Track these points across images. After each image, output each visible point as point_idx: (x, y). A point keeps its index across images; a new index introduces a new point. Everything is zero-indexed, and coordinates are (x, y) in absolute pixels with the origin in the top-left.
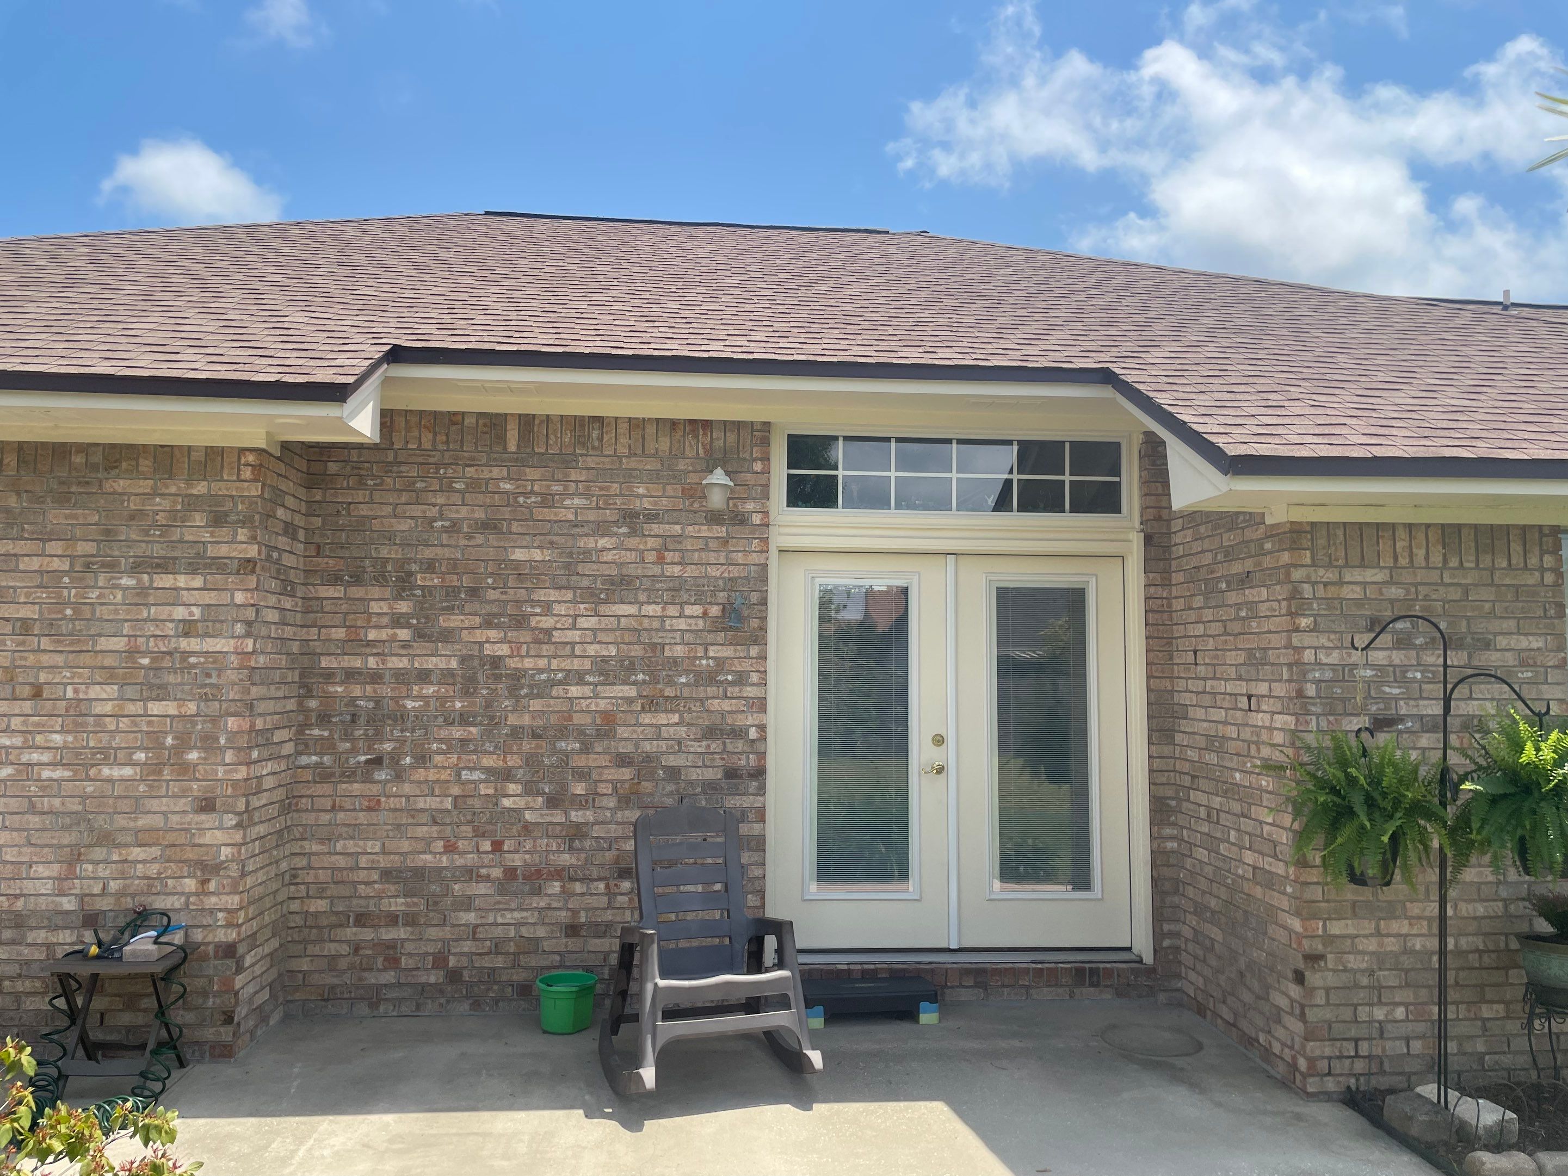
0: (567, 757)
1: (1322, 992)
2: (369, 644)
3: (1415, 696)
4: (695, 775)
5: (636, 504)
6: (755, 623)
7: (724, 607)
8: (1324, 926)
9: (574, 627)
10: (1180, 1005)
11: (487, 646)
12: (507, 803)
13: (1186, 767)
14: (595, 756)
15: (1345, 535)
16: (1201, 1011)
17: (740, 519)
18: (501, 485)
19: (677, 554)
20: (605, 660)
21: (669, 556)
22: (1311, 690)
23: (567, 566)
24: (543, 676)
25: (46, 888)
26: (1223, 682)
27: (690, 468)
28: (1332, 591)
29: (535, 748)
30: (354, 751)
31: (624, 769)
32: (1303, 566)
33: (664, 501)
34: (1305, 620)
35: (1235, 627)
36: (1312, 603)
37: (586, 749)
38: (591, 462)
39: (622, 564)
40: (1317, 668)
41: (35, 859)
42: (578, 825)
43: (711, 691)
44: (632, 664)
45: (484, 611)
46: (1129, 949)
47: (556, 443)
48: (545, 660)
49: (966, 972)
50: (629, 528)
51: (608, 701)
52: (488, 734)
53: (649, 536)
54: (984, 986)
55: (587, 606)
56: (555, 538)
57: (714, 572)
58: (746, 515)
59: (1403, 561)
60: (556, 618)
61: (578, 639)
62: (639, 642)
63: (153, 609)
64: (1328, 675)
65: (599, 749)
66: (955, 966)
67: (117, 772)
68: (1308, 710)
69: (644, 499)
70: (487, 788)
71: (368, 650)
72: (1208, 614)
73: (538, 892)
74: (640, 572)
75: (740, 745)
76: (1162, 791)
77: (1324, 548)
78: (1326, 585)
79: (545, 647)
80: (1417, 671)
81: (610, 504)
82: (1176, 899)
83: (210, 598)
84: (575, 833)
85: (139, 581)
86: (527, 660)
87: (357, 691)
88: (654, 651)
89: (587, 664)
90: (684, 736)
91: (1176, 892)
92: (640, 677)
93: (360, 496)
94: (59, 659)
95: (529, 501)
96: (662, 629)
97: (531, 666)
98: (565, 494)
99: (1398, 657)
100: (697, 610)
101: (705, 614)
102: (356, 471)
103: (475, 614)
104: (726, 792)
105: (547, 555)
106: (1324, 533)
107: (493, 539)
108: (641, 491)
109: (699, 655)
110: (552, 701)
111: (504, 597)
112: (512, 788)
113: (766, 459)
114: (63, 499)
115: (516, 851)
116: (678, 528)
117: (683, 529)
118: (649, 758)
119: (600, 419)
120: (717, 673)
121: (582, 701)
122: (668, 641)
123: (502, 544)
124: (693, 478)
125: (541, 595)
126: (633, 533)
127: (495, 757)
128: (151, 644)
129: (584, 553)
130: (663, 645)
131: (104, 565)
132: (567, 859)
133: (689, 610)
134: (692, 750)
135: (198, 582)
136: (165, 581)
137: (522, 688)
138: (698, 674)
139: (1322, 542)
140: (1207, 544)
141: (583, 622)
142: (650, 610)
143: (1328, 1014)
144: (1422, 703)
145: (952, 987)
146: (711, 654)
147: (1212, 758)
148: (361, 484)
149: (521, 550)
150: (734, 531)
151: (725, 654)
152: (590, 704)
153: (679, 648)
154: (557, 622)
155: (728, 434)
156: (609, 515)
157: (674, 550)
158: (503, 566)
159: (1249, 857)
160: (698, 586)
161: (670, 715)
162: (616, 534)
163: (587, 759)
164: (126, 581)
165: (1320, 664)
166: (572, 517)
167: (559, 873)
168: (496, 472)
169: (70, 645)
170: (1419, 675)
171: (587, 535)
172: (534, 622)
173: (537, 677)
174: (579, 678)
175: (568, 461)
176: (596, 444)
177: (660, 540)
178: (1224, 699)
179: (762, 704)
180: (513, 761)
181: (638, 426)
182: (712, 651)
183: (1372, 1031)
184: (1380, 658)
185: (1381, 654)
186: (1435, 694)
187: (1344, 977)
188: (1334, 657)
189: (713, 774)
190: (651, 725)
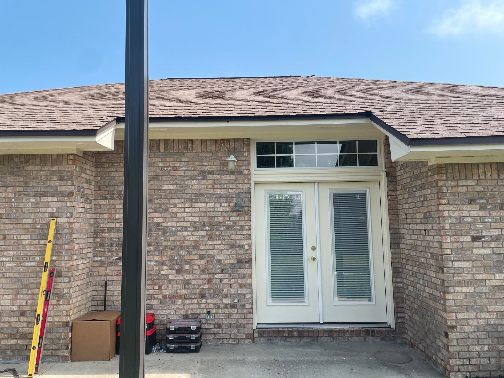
0: (183, 256)
1: (456, 340)
2: (116, 219)
3: (489, 228)
4: (227, 262)
5: (204, 168)
6: (246, 208)
7: (235, 203)
8: (456, 315)
9: (184, 212)
10: (406, 344)
11: (155, 219)
12: (163, 272)
13: (404, 256)
14: (192, 256)
15: (459, 168)
16: (413, 346)
17: (240, 172)
18: (159, 164)
19: (219, 185)
20: (195, 222)
21: (216, 186)
22: (447, 227)
23: (181, 191)
24: (174, 229)
25: (8, 303)
26: (416, 225)
27: (223, 156)
28: (454, 190)
29: (172, 253)
30: (112, 256)
31: (202, 260)
32: (442, 180)
33: (214, 167)
34: (444, 200)
35: (419, 204)
36: (447, 194)
37: (189, 254)
38: (189, 155)
39: (200, 189)
40: (449, 218)
41: (5, 293)
42: (187, 280)
43: (232, 232)
44: (204, 224)
45: (154, 207)
46: (386, 323)
47: (177, 149)
48: (175, 223)
49: (325, 331)
50: (202, 177)
51: (196, 237)
52: (156, 249)
53: (209, 179)
54: (333, 337)
55: (188, 204)
56: (177, 181)
57: (231, 191)
58: (242, 171)
59: (482, 177)
60: (178, 209)
61: (185, 216)
62: (206, 216)
63: (41, 209)
64: (454, 221)
65: (193, 253)
66: (321, 329)
67: (30, 264)
68: (447, 234)
69: (207, 167)
70: (156, 267)
71: (116, 221)
72: (410, 201)
73: (174, 303)
74: (206, 192)
75: (242, 251)
76: (396, 266)
77: (451, 173)
78: (452, 187)
79: (175, 219)
80: (489, 218)
81: (196, 169)
82: (403, 305)
83: (59, 205)
84: (186, 283)
85: (36, 199)
86: (168, 223)
87: (112, 235)
88: (211, 219)
89: (189, 224)
90: (223, 248)
91: (403, 302)
92: (207, 228)
93: (112, 169)
94: (11, 227)
95: (168, 169)
96: (214, 211)
97: (170, 225)
98: (180, 166)
99: (481, 213)
100: (226, 204)
101: (229, 206)
102: (111, 161)
103: (151, 208)
104: (238, 268)
105: (175, 187)
106: (450, 167)
107: (157, 182)
108: (206, 164)
109: (227, 220)
110: (177, 237)
111: (160, 202)
112: (165, 267)
113: (249, 151)
114: (12, 173)
115: (166, 289)
116: (219, 177)
117: (221, 177)
118: (211, 256)
119: (191, 140)
120: (234, 226)
121: (188, 237)
122: (216, 215)
123: (159, 184)
124: (223, 159)
125: (172, 201)
126: (203, 179)
127: (159, 257)
128: (40, 221)
129: (187, 186)
130: (215, 217)
131: (25, 195)
132: (183, 292)
133: (223, 205)
134: (225, 253)
135: (55, 199)
136: (44, 199)
137: (167, 233)
138: (227, 227)
139: (450, 171)
140: (408, 175)
141: (187, 210)
142: (210, 205)
143: (458, 349)
144: (491, 230)
145: (321, 337)
146: (231, 219)
147: (413, 253)
148: (113, 165)
149: (166, 186)
150: (239, 176)
151: (236, 220)
152: (190, 238)
153: (220, 218)
154: (179, 210)
155: (235, 144)
156: (195, 173)
157: (218, 184)
158: (160, 191)
159: (427, 290)
160: (226, 196)
161: (218, 241)
162: (198, 179)
163: (190, 257)
164: (32, 200)
165: (450, 217)
166: (183, 174)
167: (181, 297)
168: (157, 159)
169: (14, 222)
170: (490, 220)
171: (188, 180)
172: (170, 210)
173: (172, 229)
174: (186, 229)
175: (181, 155)
176: (190, 149)
177: (213, 181)
178: (416, 231)
179: (249, 237)
180: (165, 258)
181: (204, 142)
182: (232, 219)
183: (475, 355)
184: (474, 214)
185: (474, 212)
186: (496, 227)
187: (464, 335)
188: (456, 214)
189: (233, 261)
190: (211, 245)
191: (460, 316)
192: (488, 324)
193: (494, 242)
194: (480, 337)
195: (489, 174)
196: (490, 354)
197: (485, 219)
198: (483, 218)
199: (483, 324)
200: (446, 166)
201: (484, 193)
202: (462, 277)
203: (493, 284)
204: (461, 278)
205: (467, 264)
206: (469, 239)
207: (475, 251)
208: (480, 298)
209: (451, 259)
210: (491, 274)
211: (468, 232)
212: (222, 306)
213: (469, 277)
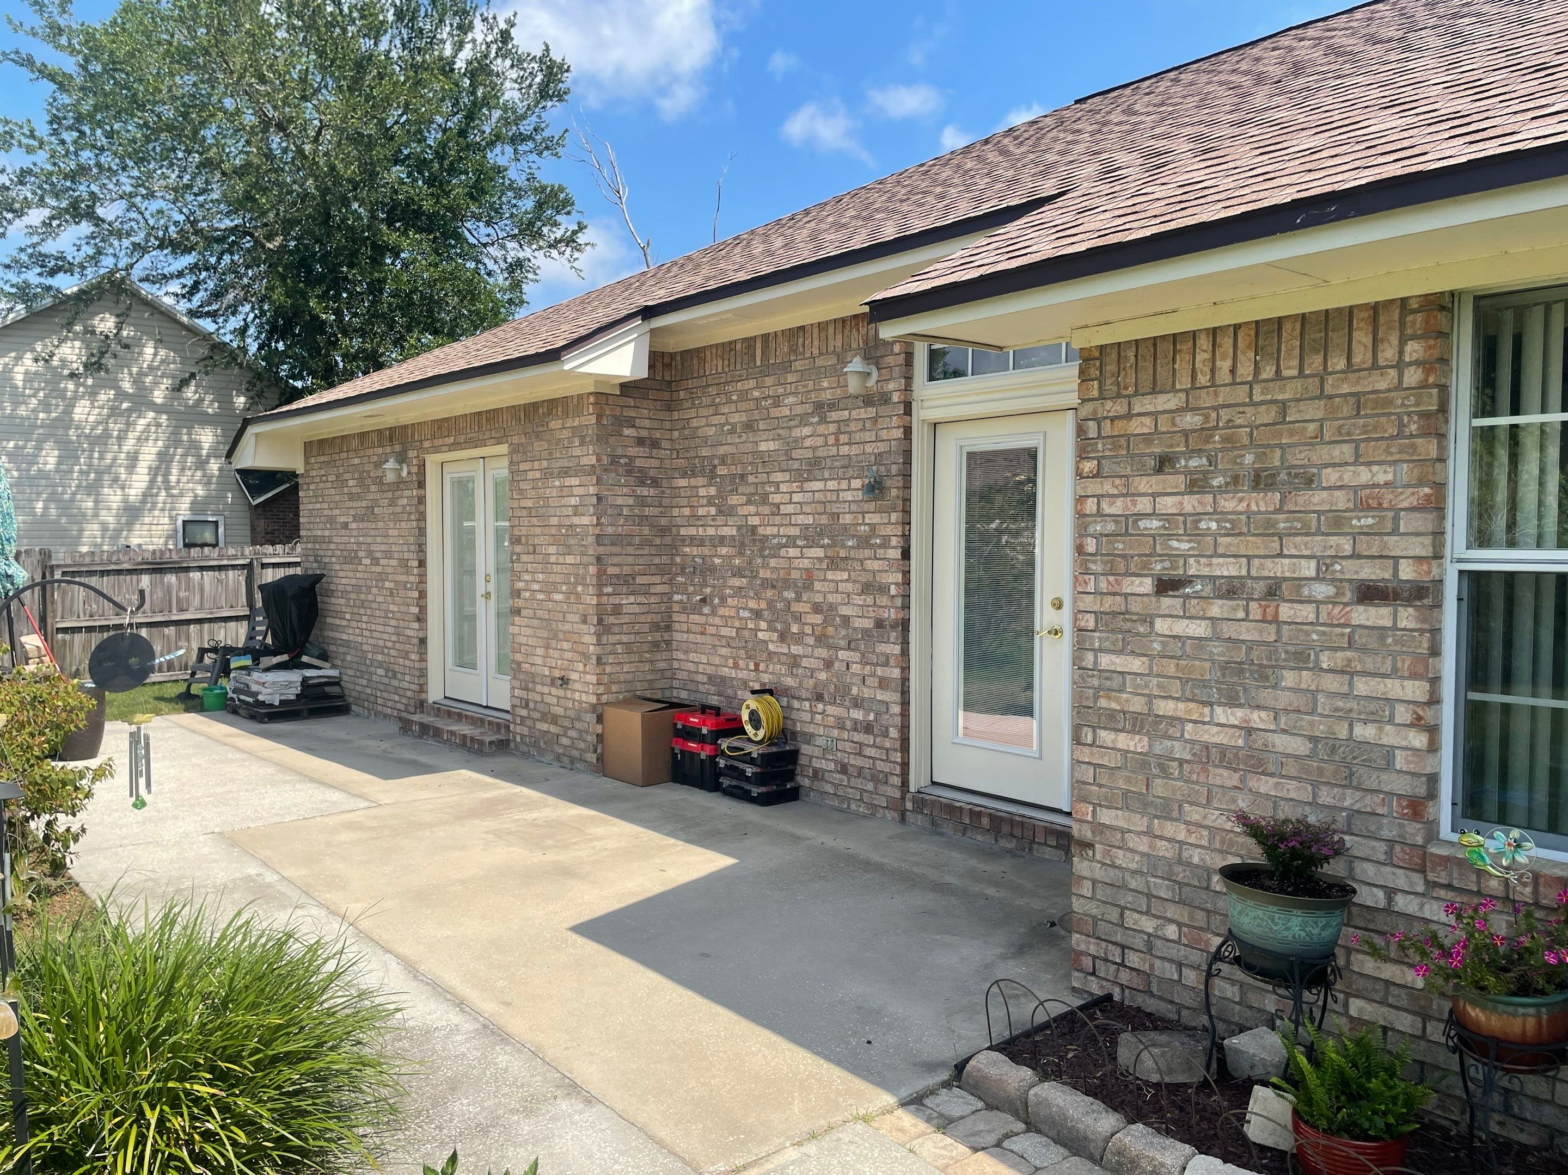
0: (789, 603)
1: (1088, 884)
2: (699, 518)
3: (1209, 553)
4: (858, 623)
5: (823, 397)
6: (894, 492)
8: (1094, 812)
9: (791, 502)
11: (749, 518)
12: (760, 636)
14: (803, 604)
17: (885, 399)
18: (754, 393)
19: (846, 436)
20: (807, 527)
22: (1091, 546)
23: (787, 453)
24: (776, 541)
28: (1118, 429)
29: (773, 596)
30: (695, 593)
31: (818, 616)
32: (1090, 400)
33: (839, 391)
34: (1089, 464)
36: (1098, 444)
37: (798, 599)
38: (798, 366)
39: (815, 448)
40: (1100, 519)
42: (795, 656)
43: (867, 552)
44: (821, 530)
45: (747, 492)
47: (780, 354)
48: (777, 528)
50: (819, 417)
51: (809, 560)
52: (751, 584)
53: (830, 422)
55: (797, 484)
56: (780, 431)
57: (869, 449)
58: (887, 396)
59: (1203, 380)
60: (781, 495)
61: (793, 511)
62: (825, 513)
63: (565, 499)
64: (1110, 527)
65: (804, 599)
67: (558, 597)
70: (751, 624)
71: (699, 523)
74: (825, 454)
75: (884, 600)
77: (1112, 376)
78: (1113, 419)
79: (777, 518)
80: (1211, 520)
81: (809, 399)
83: (582, 491)
84: (794, 663)
85: (561, 482)
86: (768, 528)
87: (695, 551)
88: (833, 519)
89: (798, 531)
90: (851, 590)
92: (826, 541)
95: (767, 404)
96: (838, 500)
97: (770, 533)
98: (786, 395)
99: (1190, 503)
100: (858, 483)
102: (691, 396)
103: (743, 494)
104: (876, 639)
105: (777, 445)
106: (1114, 356)
107: (751, 436)
108: (825, 384)
109: (859, 522)
110: (781, 560)
111: (756, 480)
112: (763, 625)
114: (538, 436)
115: (766, 672)
116: (847, 412)
117: (850, 414)
118: (832, 607)
119: (802, 328)
120: (870, 537)
121: (796, 560)
122: (841, 511)
123: (755, 439)
125: (773, 477)
126: (821, 421)
127: (754, 601)
128: (565, 521)
129: (795, 441)
130: (838, 514)
131: (550, 474)
132: (790, 682)
133: (853, 484)
134: (856, 602)
135: (578, 481)
136: (568, 482)
137: (766, 550)
138: (859, 538)
139: (1111, 368)
141: (795, 498)
142: (832, 485)
144: (1215, 561)
146: (867, 521)
148: (693, 404)
149: (764, 443)
150: (882, 410)
151: (876, 521)
152: (800, 562)
153: (847, 516)
154: (782, 498)
156: (808, 408)
157: (845, 433)
158: (756, 456)
160: (859, 462)
161: (843, 573)
162: (812, 424)
163: (799, 606)
165: (1103, 515)
166: (788, 413)
168: (751, 384)
169: (542, 522)
170: (1214, 525)
171: (797, 426)
172: (771, 498)
173: (773, 541)
174: (791, 542)
175: (786, 367)
176: (802, 350)
177: (837, 425)
179: (898, 564)
180: (763, 605)
181: (824, 328)
182: (869, 519)
183: (1139, 942)
184: (1168, 504)
185: (1170, 500)
186: (1233, 550)
187: (1111, 875)
188: (1117, 507)
189: (868, 624)
190: (832, 581)
191: (1106, 817)
192: (1180, 861)
193: (1221, 602)
194: (1154, 893)
195: (1224, 365)
196: (1181, 953)
197: (1200, 521)
198: (1196, 518)
199: (1168, 855)
200: (1101, 354)
201: (1205, 432)
202: (1117, 700)
203: (1205, 738)
204: (1114, 706)
205: (1136, 665)
206: (1146, 585)
207: (1161, 626)
208: (1165, 773)
209: (1092, 644)
210: (1205, 704)
211: (1145, 565)
212: (849, 724)
213: (1137, 705)
